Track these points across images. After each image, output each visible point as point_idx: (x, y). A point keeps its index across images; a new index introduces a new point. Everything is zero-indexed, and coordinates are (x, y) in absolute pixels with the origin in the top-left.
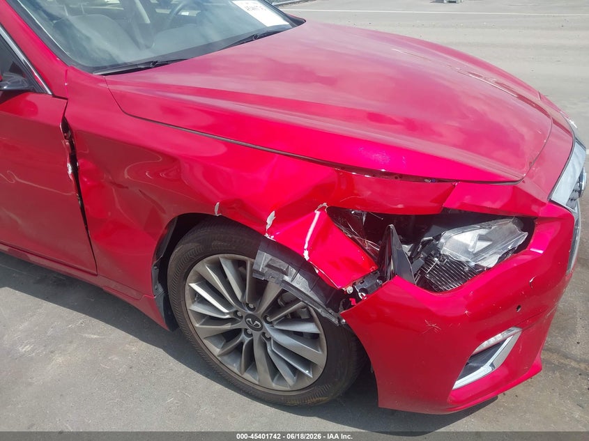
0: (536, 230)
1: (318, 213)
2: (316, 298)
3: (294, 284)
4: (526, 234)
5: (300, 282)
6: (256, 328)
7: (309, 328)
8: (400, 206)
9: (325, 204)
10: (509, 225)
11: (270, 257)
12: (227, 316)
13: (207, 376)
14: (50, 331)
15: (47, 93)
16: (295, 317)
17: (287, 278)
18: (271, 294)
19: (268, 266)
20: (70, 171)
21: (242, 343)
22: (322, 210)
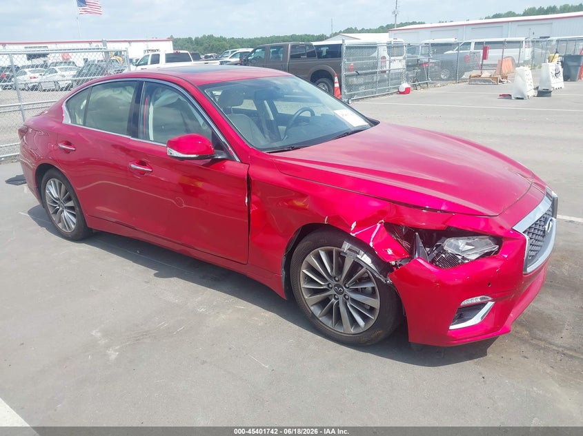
0: (503, 244)
1: (379, 225)
2: (375, 269)
3: (362, 259)
4: (498, 246)
5: (366, 259)
6: (340, 293)
7: (369, 286)
8: (424, 224)
9: (383, 221)
10: (487, 240)
11: (350, 245)
12: (325, 287)
13: (312, 332)
14: (215, 303)
15: (235, 161)
16: (361, 280)
17: (358, 256)
18: (347, 266)
19: (349, 249)
20: (246, 201)
21: (332, 305)
22: (381, 223)
